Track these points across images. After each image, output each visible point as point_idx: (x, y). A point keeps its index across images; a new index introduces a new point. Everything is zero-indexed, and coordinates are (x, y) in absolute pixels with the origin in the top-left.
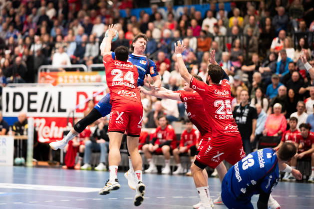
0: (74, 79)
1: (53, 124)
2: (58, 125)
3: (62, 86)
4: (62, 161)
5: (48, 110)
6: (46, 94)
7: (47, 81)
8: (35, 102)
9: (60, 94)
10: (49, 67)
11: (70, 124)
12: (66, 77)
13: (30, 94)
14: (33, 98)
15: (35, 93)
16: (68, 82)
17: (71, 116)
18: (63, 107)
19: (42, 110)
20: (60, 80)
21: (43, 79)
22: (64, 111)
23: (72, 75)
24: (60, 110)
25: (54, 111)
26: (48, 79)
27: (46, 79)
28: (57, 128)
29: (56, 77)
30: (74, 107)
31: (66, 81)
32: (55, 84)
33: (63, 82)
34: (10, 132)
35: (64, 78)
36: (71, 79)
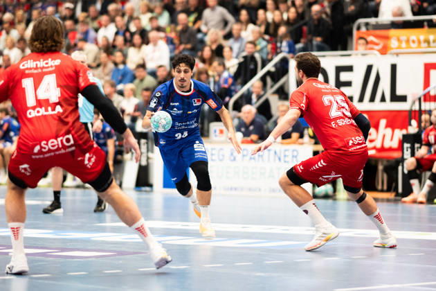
0: (419, 42)
1: (383, 122)
2: (392, 125)
3: (397, 54)
4: (400, 190)
5: (372, 99)
6: (369, 68)
7: (370, 46)
8: (348, 84)
9: (394, 67)
10: (372, 20)
11: (414, 123)
12: (404, 38)
13: (339, 70)
14: (344, 77)
15: (349, 69)
16: (409, 47)
17: (416, 107)
18: (399, 92)
19: (361, 100)
20: (393, 43)
21: (362, 41)
22: (403, 99)
23: (413, 34)
24: (395, 98)
25: (383, 99)
26: (372, 43)
27: (367, 43)
28: (389, 131)
29: (387, 38)
30: (420, 92)
31: (404, 45)
32: (384, 51)
33: (399, 47)
34: (306, 139)
35: (399, 40)
36: (414, 42)
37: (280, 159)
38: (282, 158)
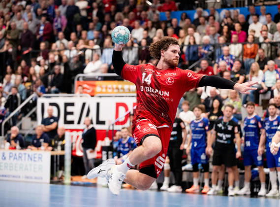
0: (113, 89)
3: (100, 97)
6: (84, 104)
8: (71, 113)
9: (98, 104)
12: (104, 86)
13: (66, 105)
14: (69, 109)
15: (72, 104)
16: (107, 92)
17: (111, 128)
18: (101, 119)
19: (79, 123)
20: (98, 89)
21: (80, 88)
22: (103, 123)
23: (110, 84)
24: (99, 122)
26: (86, 89)
27: (83, 88)
29: (94, 86)
30: (114, 121)
32: (92, 94)
33: (101, 92)
35: (101, 87)
36: (110, 88)
37: (31, 159)
38: (33, 159)
